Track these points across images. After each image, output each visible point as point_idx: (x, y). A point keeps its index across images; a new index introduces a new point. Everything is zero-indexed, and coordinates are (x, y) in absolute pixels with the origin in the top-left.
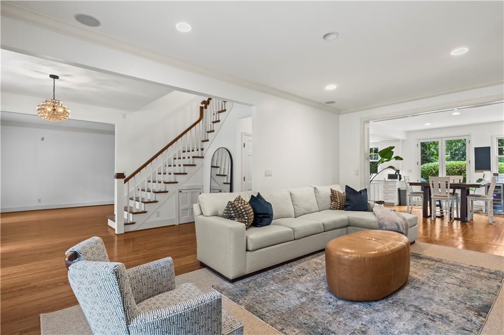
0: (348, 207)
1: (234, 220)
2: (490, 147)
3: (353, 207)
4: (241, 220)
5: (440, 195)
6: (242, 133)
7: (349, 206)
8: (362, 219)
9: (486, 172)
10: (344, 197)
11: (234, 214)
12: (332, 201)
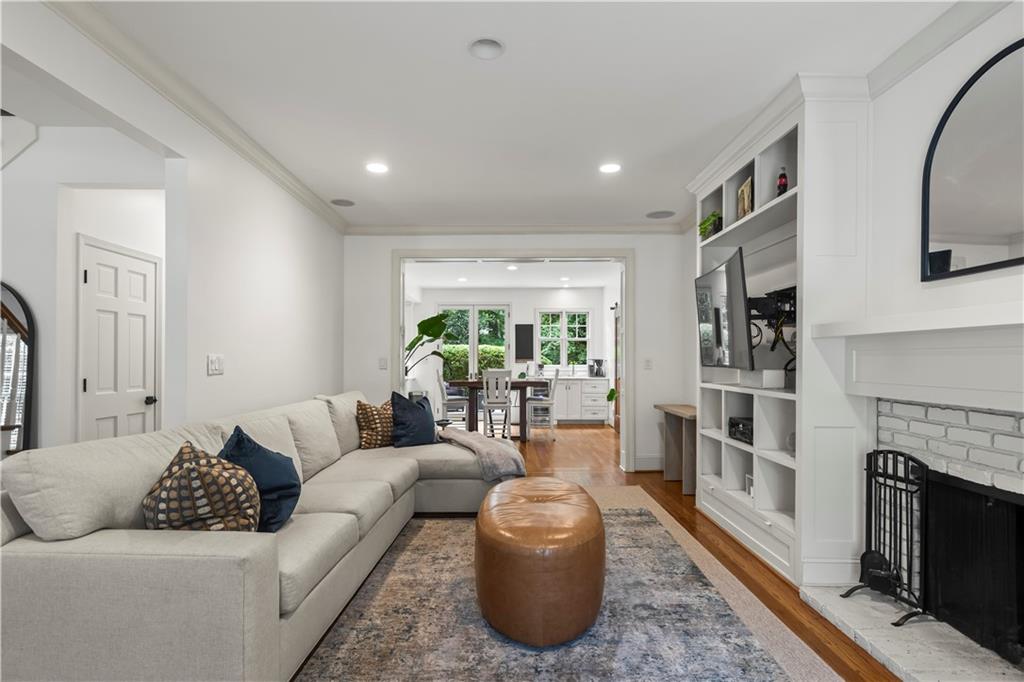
0: (404, 440)
1: (207, 528)
2: (532, 326)
3: (413, 436)
4: (234, 524)
5: (496, 401)
6: (78, 234)
7: (404, 436)
8: (446, 461)
9: (528, 362)
10: (388, 418)
11: (207, 509)
12: (361, 428)
